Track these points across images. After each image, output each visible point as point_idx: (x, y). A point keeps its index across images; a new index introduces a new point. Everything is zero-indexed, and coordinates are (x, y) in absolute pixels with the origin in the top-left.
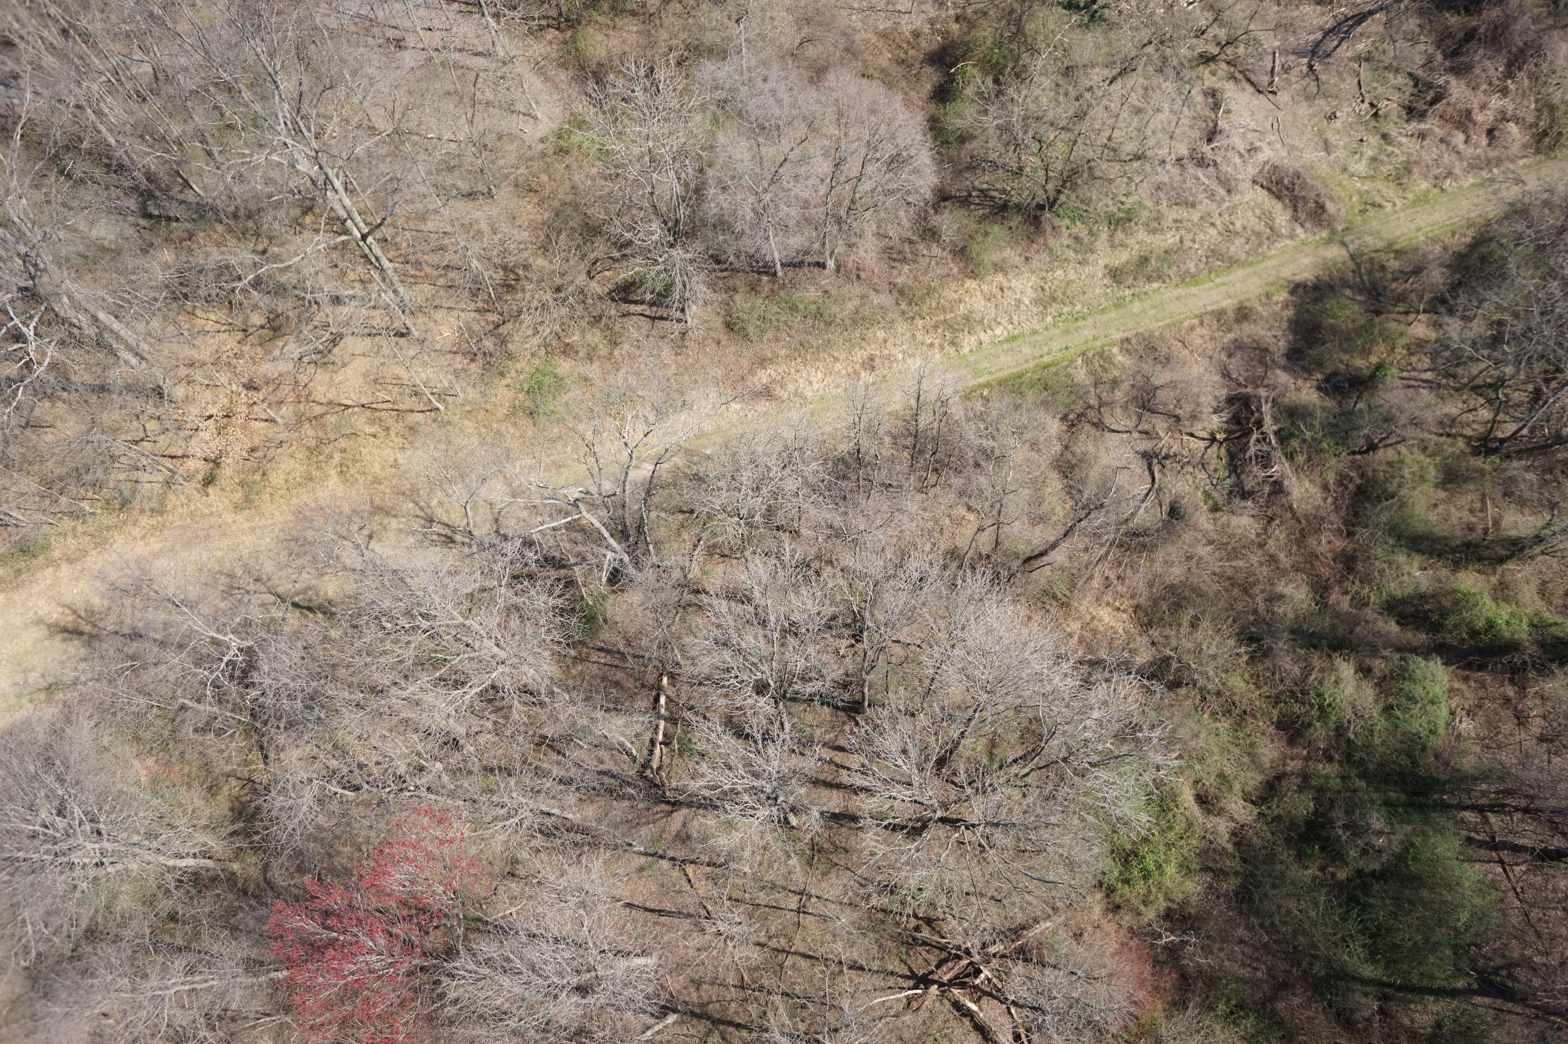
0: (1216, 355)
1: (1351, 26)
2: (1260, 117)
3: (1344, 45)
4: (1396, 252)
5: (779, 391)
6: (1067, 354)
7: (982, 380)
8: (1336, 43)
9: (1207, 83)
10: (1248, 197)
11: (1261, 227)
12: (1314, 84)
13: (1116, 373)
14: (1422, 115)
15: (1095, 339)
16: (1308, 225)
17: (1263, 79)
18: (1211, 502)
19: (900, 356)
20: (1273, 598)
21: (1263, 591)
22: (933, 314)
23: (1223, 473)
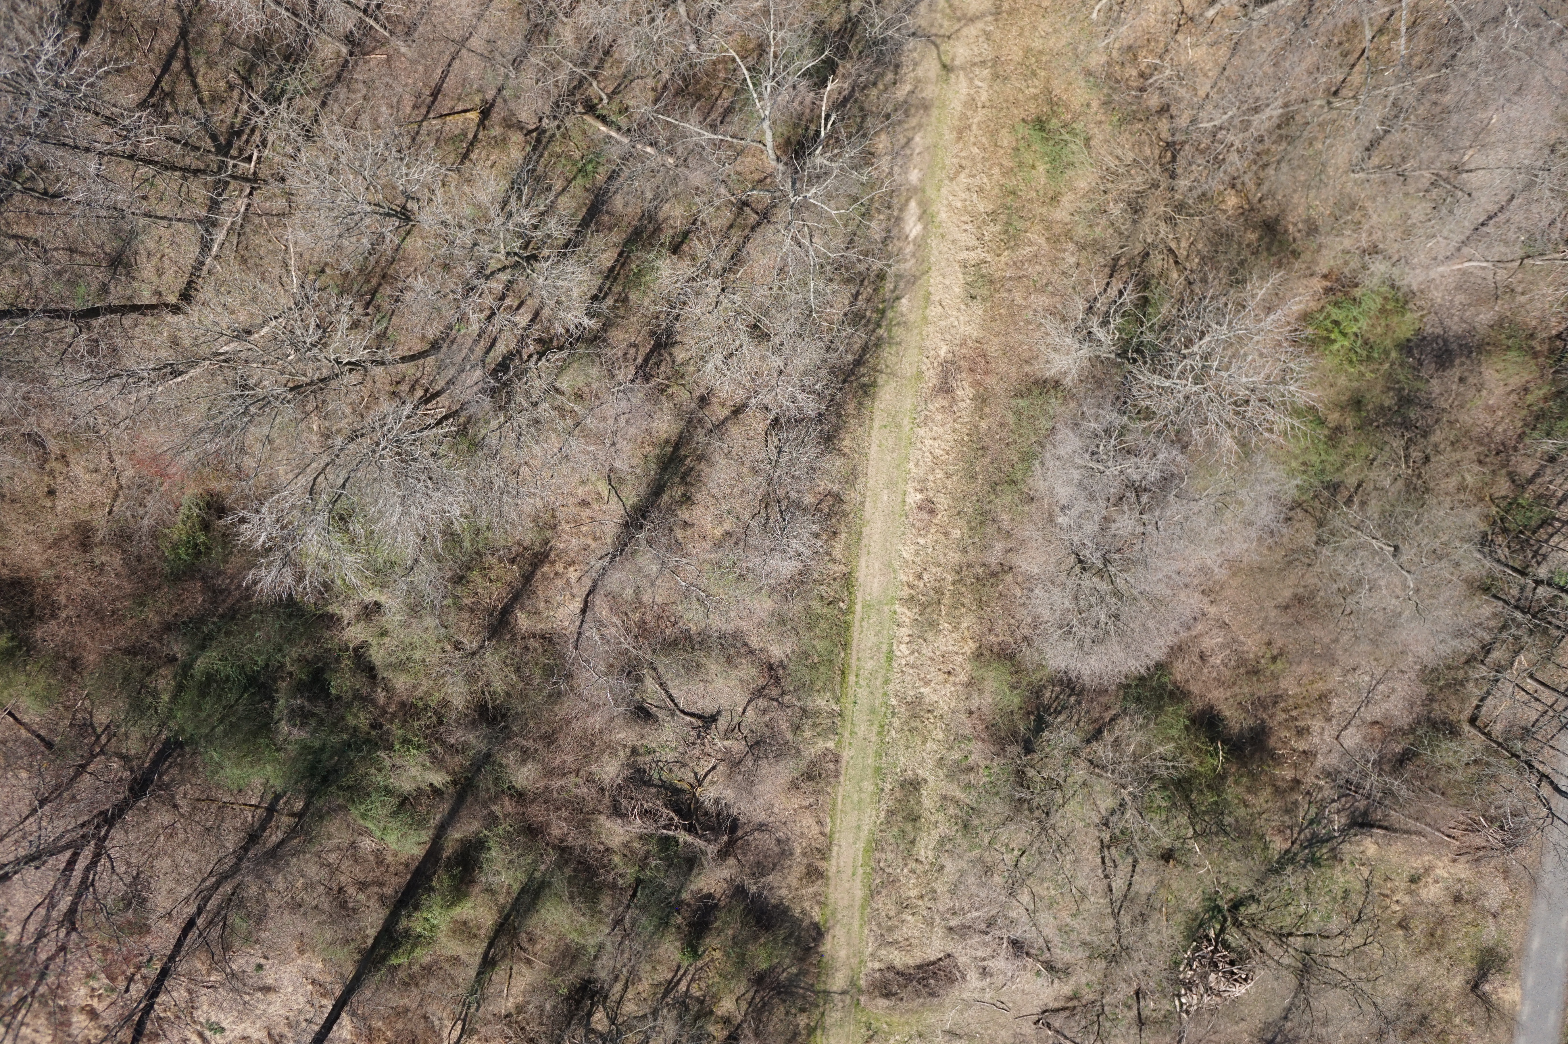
0: (785, 830)
2: (1018, 998)
5: (940, 402)
6: (850, 700)
9: (1080, 973)
10: (936, 942)
11: (897, 936)
16: (878, 976)
17: (1057, 1021)
18: (643, 751)
19: (922, 541)
20: (526, 755)
21: (536, 750)
22: (953, 595)
23: (665, 776)
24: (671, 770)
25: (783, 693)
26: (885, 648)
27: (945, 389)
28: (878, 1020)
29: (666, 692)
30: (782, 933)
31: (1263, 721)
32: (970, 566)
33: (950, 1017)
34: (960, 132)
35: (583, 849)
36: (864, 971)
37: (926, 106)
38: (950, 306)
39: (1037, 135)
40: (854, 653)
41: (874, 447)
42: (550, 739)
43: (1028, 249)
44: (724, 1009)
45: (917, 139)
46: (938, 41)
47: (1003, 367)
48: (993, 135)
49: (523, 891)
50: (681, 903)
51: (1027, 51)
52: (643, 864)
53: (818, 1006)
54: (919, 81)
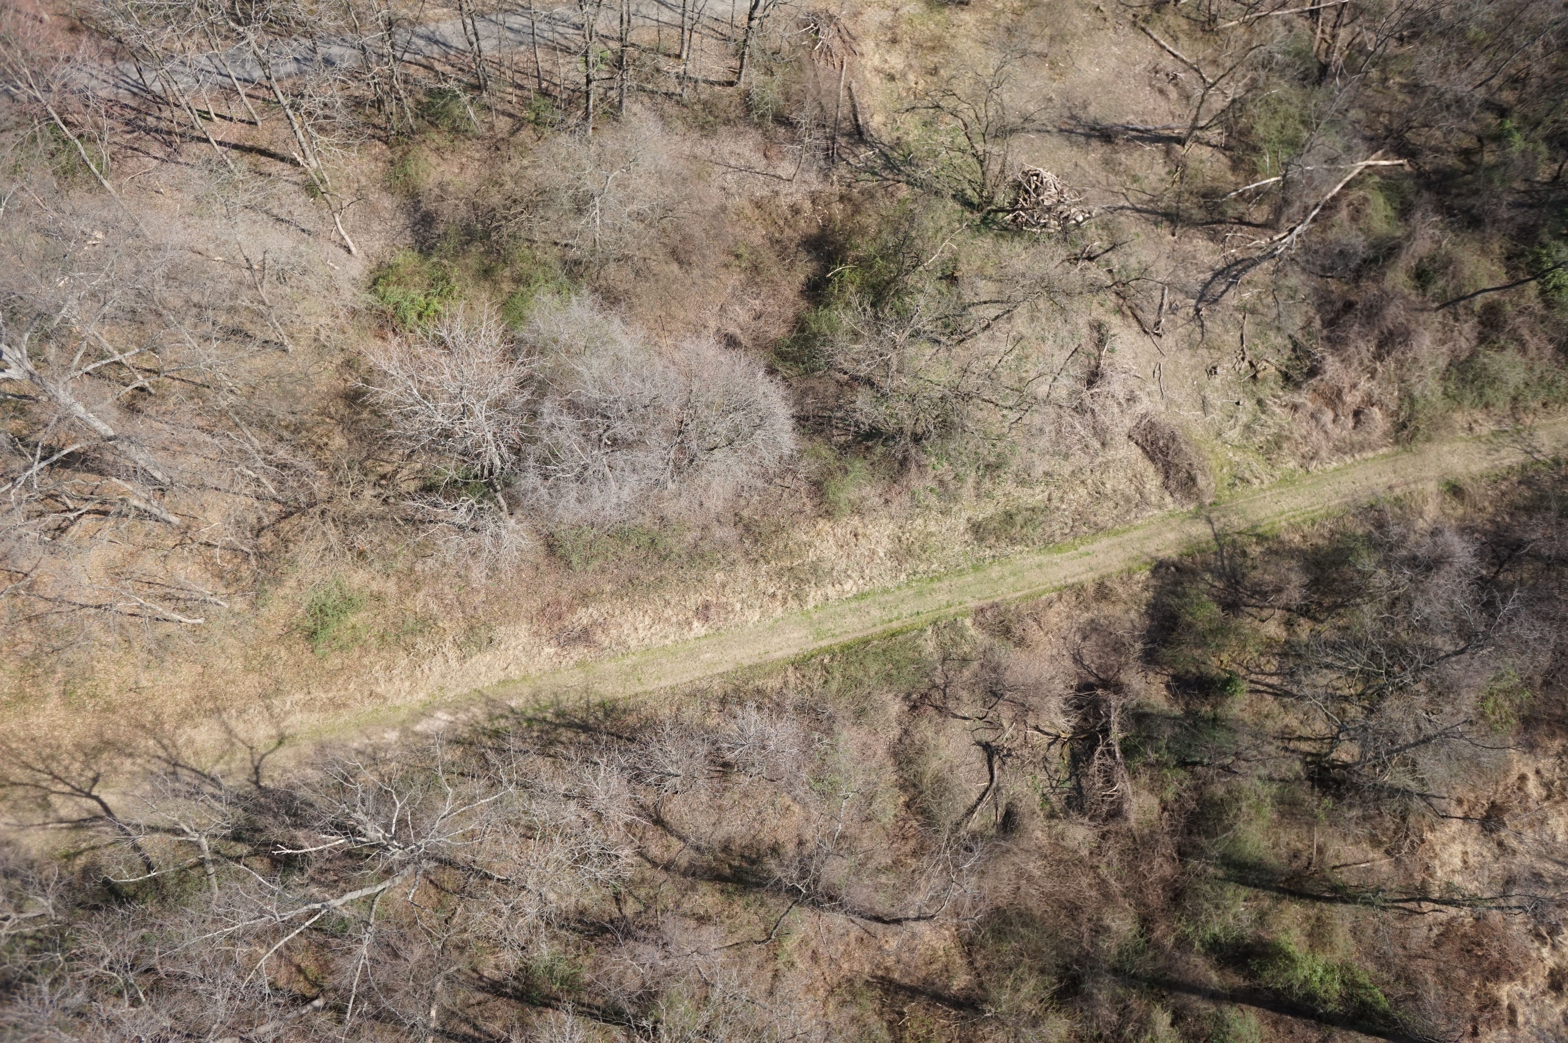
0: (1071, 635)
1: (1240, 272)
2: (1143, 361)
3: (1232, 291)
4: (1258, 536)
5: (599, 636)
6: (917, 619)
7: (824, 643)
8: (1224, 287)
9: (1094, 314)
10: (1122, 453)
11: (1131, 491)
12: (1198, 330)
13: (967, 649)
14: (1298, 386)
15: (949, 605)
16: (1178, 495)
17: (1150, 318)
18: (1048, 807)
19: (738, 606)
20: (1099, 930)
21: (1090, 920)
22: (780, 559)
23: (1064, 775)
24: (1056, 771)
25: (935, 686)
26: (854, 605)
27: (585, 636)
28: (1222, 479)
29: (977, 804)
30: (1174, 601)
31: (798, 245)
32: (747, 553)
33: (1189, 414)
34: (339, 706)
35: (1173, 833)
36: (1179, 509)
37: (322, 747)
38: (506, 658)
39: (322, 635)
40: (870, 632)
41: (663, 683)
42: (1073, 909)
43: (431, 605)
44: (1278, 631)
45: (355, 745)
46: (257, 757)
47: (549, 590)
48: (333, 674)
49: (1243, 882)
50: (1188, 713)
51: (247, 670)
52: (1160, 764)
53: (1234, 541)
54: (300, 762)
